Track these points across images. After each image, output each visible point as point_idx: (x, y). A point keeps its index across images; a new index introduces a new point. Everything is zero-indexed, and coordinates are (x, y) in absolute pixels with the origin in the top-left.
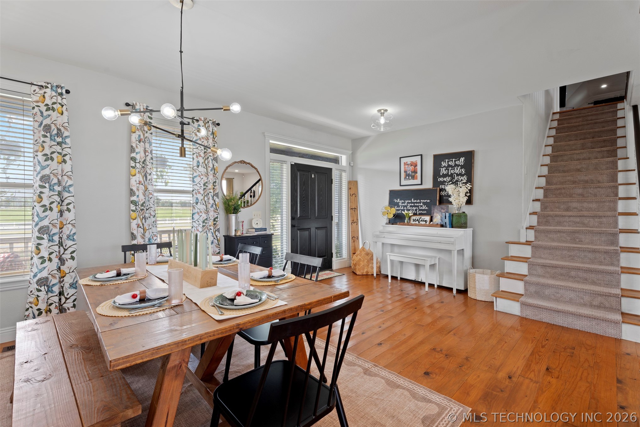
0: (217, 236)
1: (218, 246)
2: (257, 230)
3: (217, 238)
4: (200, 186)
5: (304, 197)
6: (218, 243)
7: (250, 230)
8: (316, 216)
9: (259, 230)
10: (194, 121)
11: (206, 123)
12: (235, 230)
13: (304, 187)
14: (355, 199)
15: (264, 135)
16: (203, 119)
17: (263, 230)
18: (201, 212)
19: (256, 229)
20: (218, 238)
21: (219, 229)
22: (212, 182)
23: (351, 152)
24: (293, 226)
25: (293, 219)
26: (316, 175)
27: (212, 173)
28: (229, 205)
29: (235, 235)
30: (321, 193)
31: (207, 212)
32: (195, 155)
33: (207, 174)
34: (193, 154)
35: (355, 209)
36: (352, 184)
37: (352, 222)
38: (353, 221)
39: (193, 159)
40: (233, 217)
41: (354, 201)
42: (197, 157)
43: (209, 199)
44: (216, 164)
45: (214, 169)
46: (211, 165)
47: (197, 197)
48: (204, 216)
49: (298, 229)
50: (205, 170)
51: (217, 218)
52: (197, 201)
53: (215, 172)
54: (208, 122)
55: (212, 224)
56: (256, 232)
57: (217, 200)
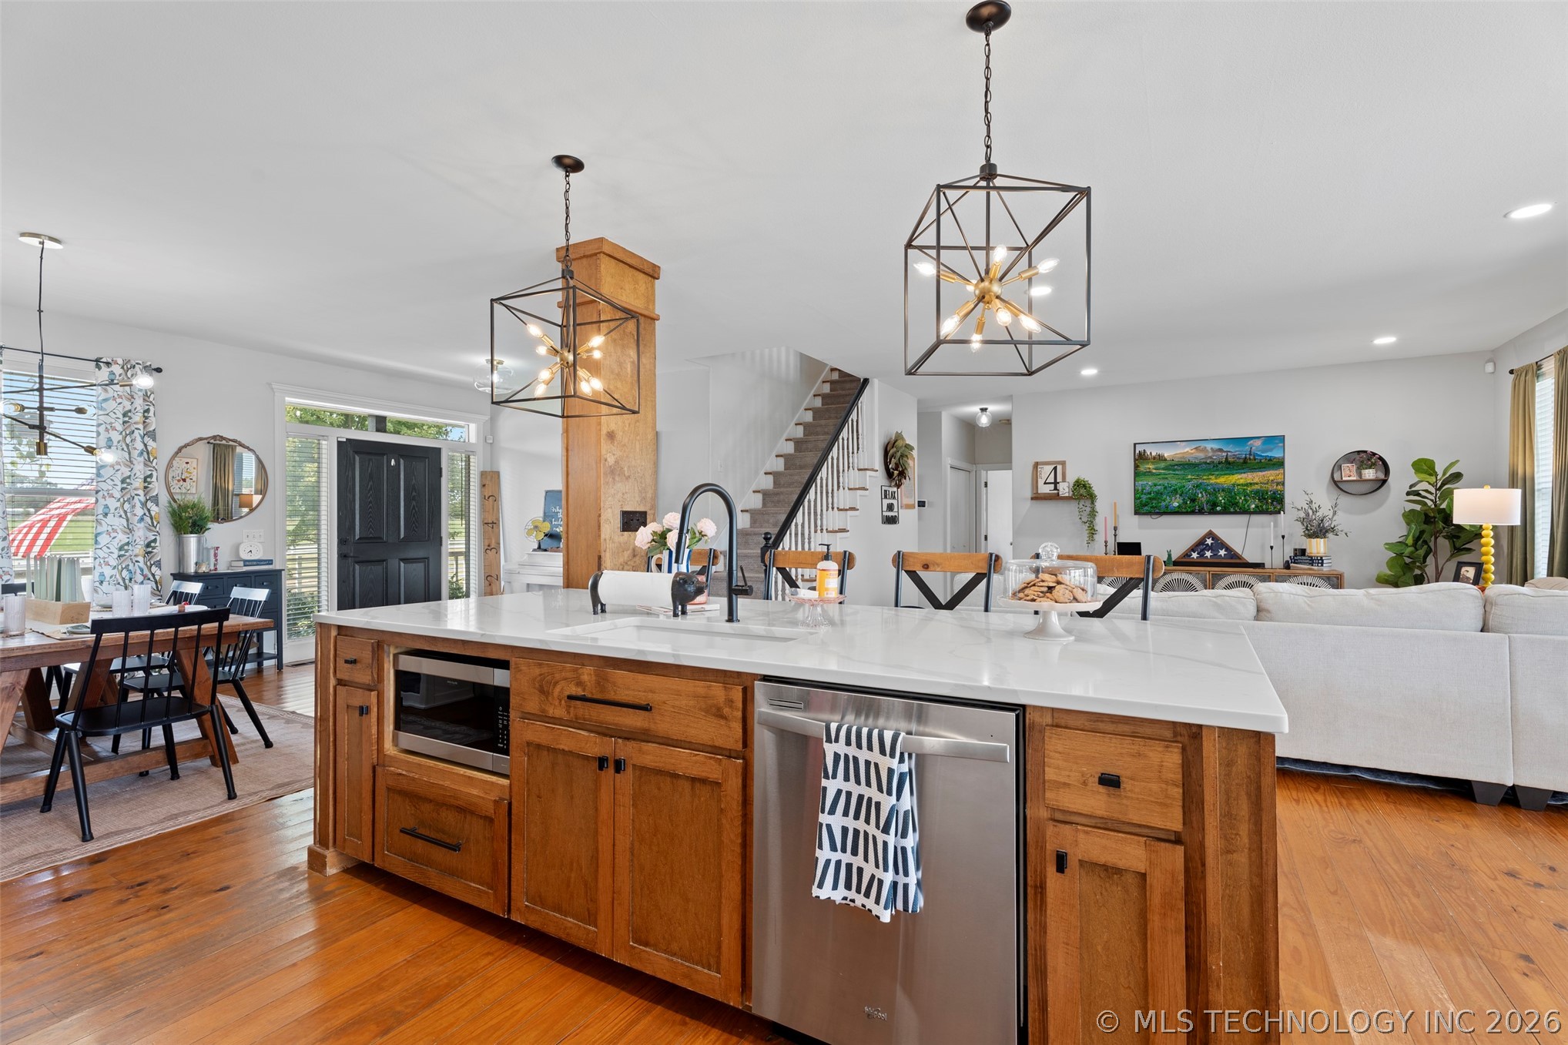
0: (153, 575)
1: (158, 593)
2: (246, 563)
3: (154, 577)
4: (113, 483)
5: (370, 502)
6: (157, 587)
7: (234, 564)
8: (402, 536)
9: (255, 563)
10: (101, 364)
11: (128, 369)
12: (196, 564)
13: (371, 483)
14: (493, 506)
15: (272, 389)
16: (120, 361)
17: (262, 563)
18: (115, 531)
19: (245, 561)
20: (157, 578)
21: (159, 561)
22: (142, 477)
23: (487, 418)
24: (342, 556)
25: (342, 542)
26: (402, 461)
27: (141, 459)
28: (181, 518)
29: (196, 572)
30: (414, 494)
31: (130, 530)
32: (103, 427)
33: (131, 462)
34: (99, 425)
35: (493, 523)
36: (489, 478)
37: (486, 547)
38: (489, 546)
39: (98, 434)
40: (192, 540)
41: (491, 510)
42: (107, 430)
43: (134, 506)
44: (151, 444)
45: (143, 452)
46: (140, 446)
47: (105, 503)
48: (122, 538)
49: (357, 562)
50: (127, 455)
51: (155, 541)
52: (107, 511)
53: (149, 458)
54: (134, 367)
55: (142, 552)
56: (245, 566)
57: (154, 509)
